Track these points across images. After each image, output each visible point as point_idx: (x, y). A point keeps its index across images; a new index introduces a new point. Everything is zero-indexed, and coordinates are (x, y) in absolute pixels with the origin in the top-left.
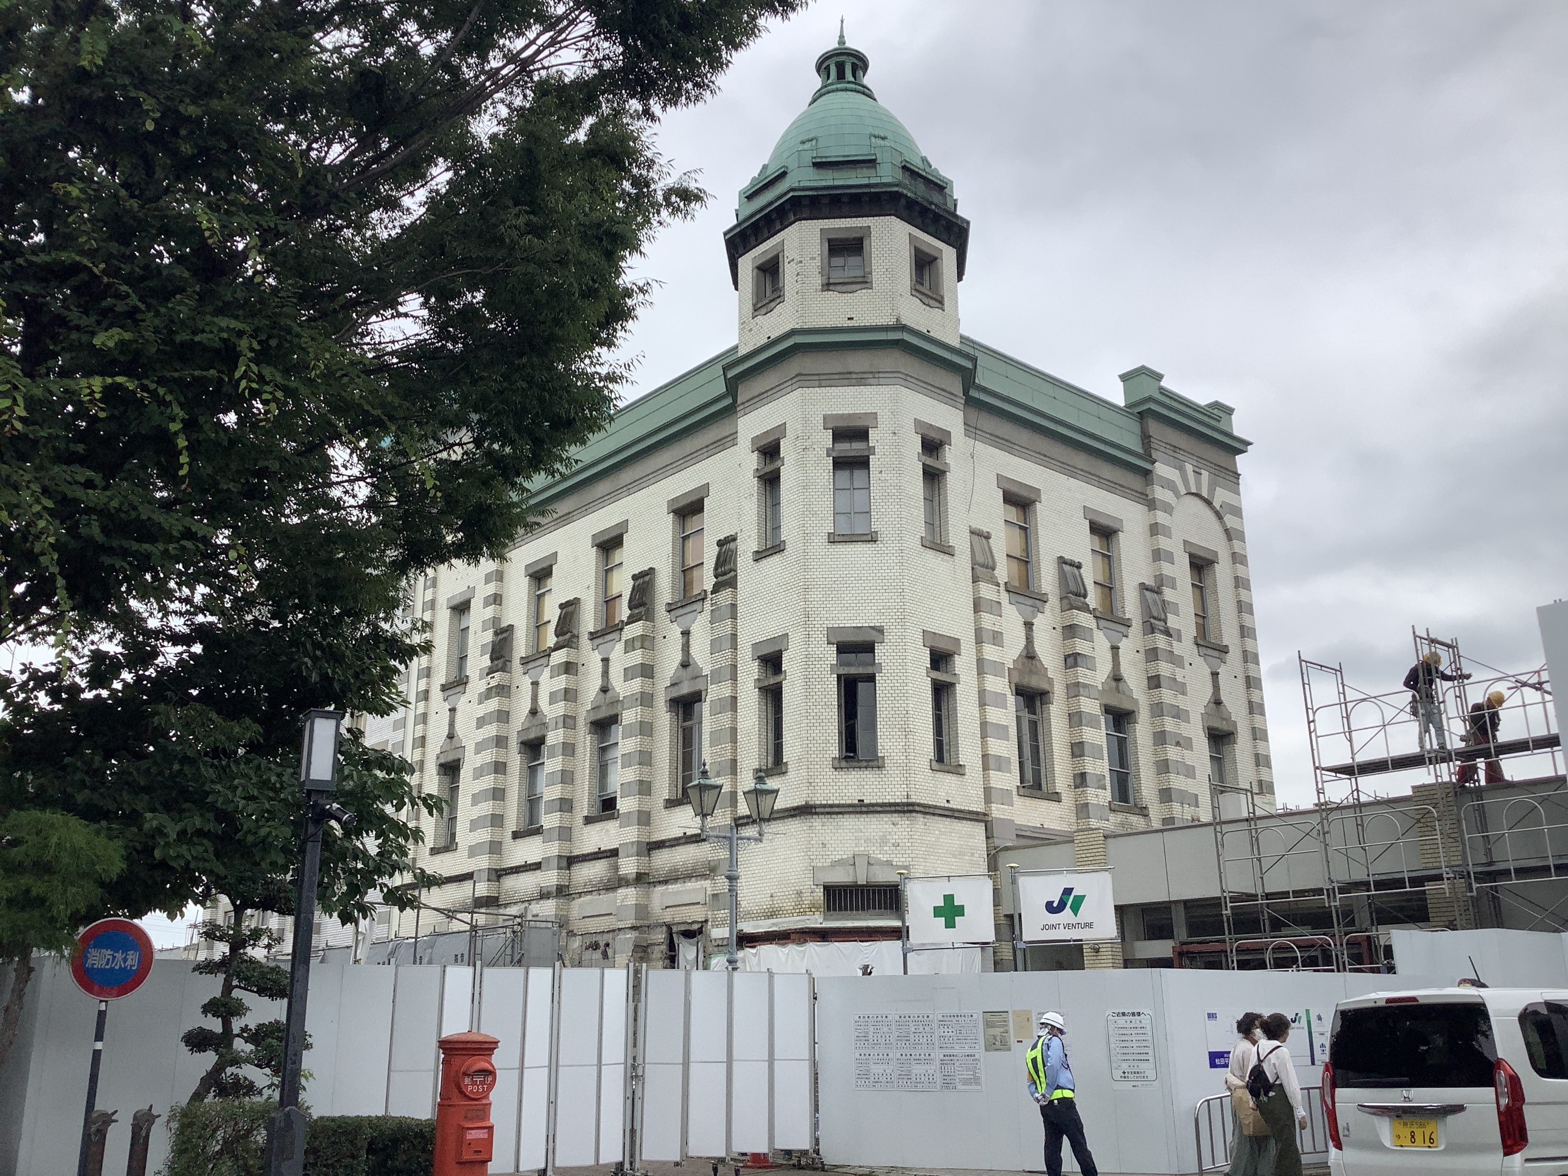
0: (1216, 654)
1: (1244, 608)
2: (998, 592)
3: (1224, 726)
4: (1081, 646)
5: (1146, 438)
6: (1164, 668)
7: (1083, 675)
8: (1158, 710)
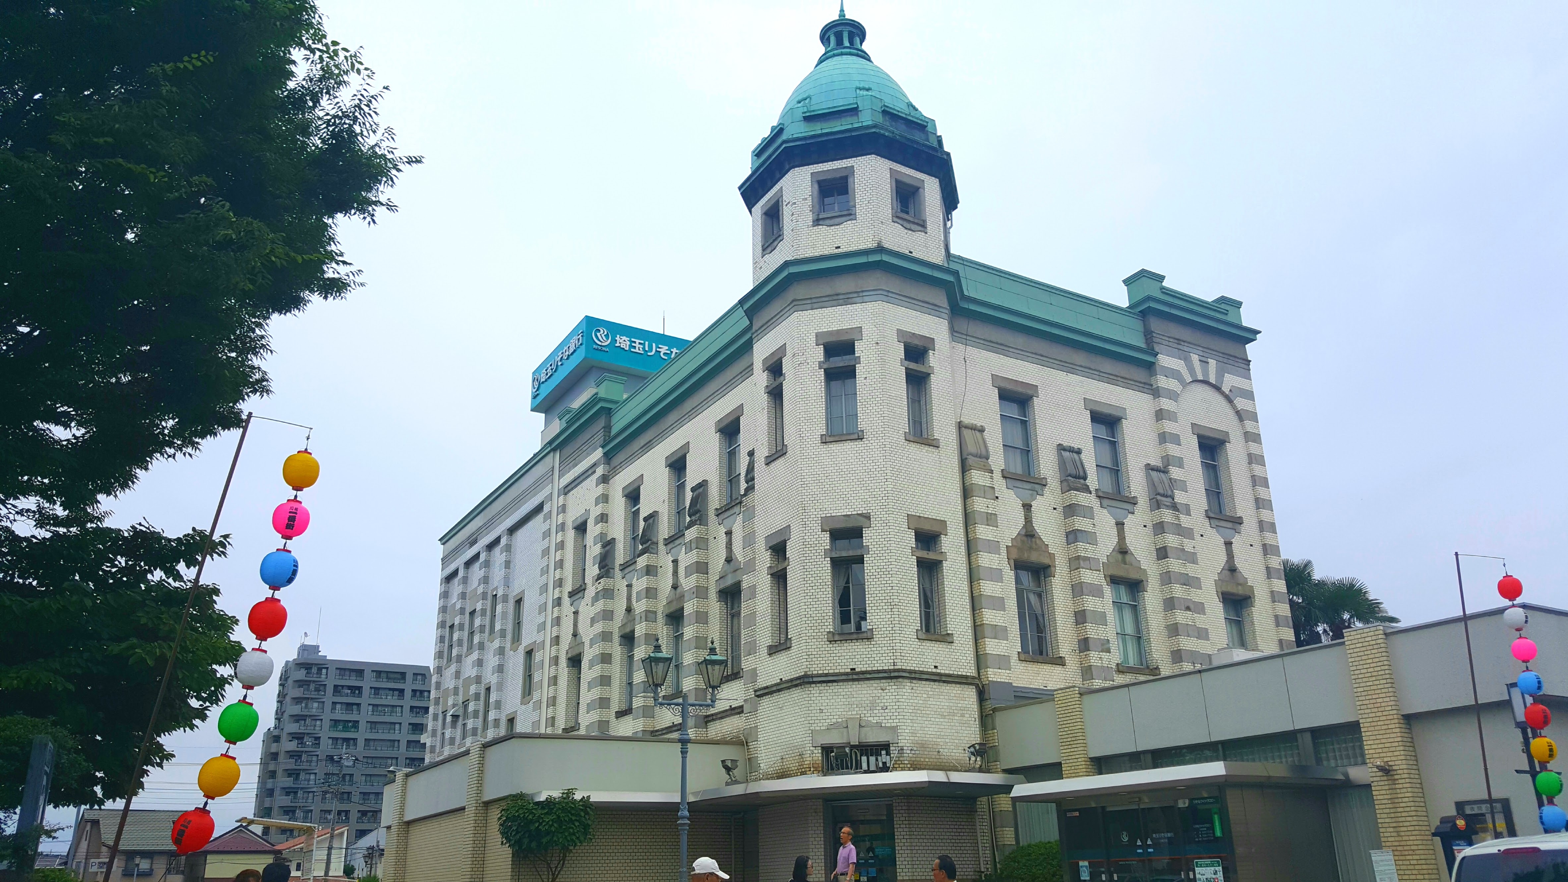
0: (1229, 525)
1: (1259, 481)
2: (992, 478)
3: (1240, 591)
4: (1081, 523)
5: (1148, 335)
6: (1171, 540)
7: (1083, 549)
8: (1167, 578)
